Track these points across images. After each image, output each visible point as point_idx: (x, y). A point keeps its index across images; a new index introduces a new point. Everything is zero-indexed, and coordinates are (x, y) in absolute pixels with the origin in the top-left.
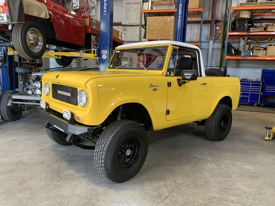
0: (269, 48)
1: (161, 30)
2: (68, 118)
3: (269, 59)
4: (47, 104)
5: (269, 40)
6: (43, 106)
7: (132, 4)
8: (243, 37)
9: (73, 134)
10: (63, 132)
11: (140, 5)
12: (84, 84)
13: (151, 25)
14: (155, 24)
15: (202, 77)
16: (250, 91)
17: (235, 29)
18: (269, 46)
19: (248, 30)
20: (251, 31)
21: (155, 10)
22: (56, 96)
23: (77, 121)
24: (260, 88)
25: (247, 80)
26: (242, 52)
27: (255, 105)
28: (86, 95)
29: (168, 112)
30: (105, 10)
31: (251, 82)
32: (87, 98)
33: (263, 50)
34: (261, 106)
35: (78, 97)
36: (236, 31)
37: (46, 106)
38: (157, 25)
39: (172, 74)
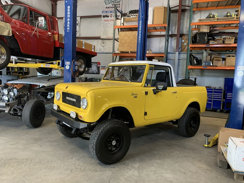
0: (228, 59)
1: (131, 43)
2: (74, 117)
3: (228, 69)
4: (58, 107)
5: (230, 52)
6: (55, 108)
7: (109, 21)
8: (205, 49)
9: (77, 128)
10: (70, 127)
11: (113, 22)
12: (86, 93)
13: (122, 39)
14: (126, 38)
15: (173, 87)
16: (213, 98)
17: (196, 42)
18: (228, 57)
19: (208, 43)
20: (210, 43)
21: (126, 26)
22: (64, 101)
23: (80, 119)
24: (222, 95)
25: (211, 88)
26: (203, 62)
27: (218, 111)
28: (87, 101)
29: (146, 114)
30: (68, 27)
31: (213, 89)
32: (87, 103)
33: (222, 60)
34: (224, 112)
35: (81, 103)
36: (197, 44)
37: (58, 108)
38: (128, 38)
39: (149, 86)
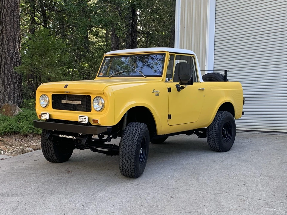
2: (86, 121)
6: (46, 117)
12: (102, 90)
15: (199, 82)
29: (170, 117)
39: (171, 80)
